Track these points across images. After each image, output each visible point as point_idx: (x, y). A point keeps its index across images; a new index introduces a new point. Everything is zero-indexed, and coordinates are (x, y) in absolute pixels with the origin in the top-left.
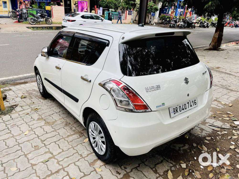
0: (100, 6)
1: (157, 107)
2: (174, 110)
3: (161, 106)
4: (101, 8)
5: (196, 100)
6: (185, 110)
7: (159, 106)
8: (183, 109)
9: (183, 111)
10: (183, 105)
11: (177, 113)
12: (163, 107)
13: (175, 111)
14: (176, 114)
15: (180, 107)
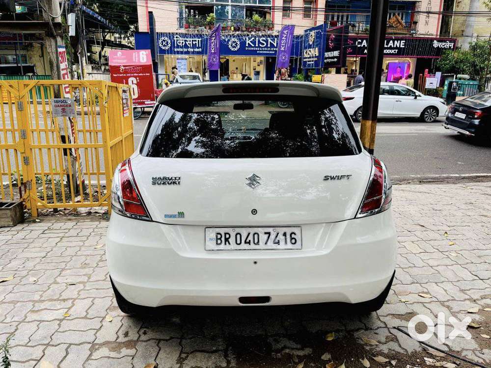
0: (438, 70)
1: (166, 216)
2: (219, 236)
3: (174, 216)
4: (439, 74)
5: (295, 234)
6: (252, 246)
7: (171, 216)
8: (248, 241)
9: (244, 246)
10: (249, 234)
11: (225, 244)
12: (180, 219)
13: (220, 239)
14: (222, 246)
15: (238, 236)
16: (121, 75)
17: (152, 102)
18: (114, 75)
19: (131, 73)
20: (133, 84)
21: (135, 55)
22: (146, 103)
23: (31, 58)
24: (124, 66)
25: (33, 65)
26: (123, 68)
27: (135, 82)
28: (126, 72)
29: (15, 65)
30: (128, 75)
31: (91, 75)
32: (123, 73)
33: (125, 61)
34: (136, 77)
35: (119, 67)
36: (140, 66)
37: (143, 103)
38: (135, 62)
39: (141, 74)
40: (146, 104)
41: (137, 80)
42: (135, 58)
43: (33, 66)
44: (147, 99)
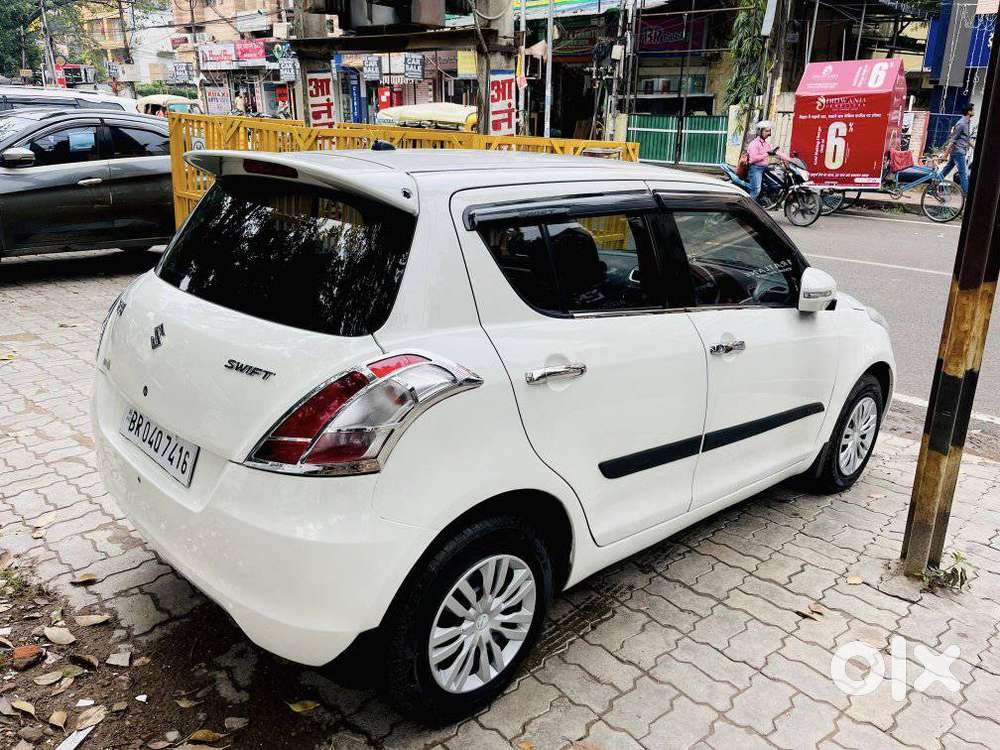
8: (151, 440)
9: (146, 446)
11: (135, 433)
13: (134, 422)
14: (132, 435)
16: (814, 117)
17: (872, 180)
18: (801, 117)
19: (839, 112)
20: (837, 136)
21: (862, 71)
22: (857, 180)
23: (712, 82)
24: (826, 97)
25: (712, 95)
26: (823, 101)
27: (843, 132)
28: (827, 110)
29: (676, 96)
30: (830, 116)
31: (787, 115)
32: (821, 113)
33: (832, 86)
34: (846, 121)
35: (816, 98)
36: (863, 96)
37: (850, 181)
38: (856, 87)
39: (861, 115)
40: (855, 184)
41: (848, 127)
42: (859, 79)
43: (712, 98)
44: (861, 172)
